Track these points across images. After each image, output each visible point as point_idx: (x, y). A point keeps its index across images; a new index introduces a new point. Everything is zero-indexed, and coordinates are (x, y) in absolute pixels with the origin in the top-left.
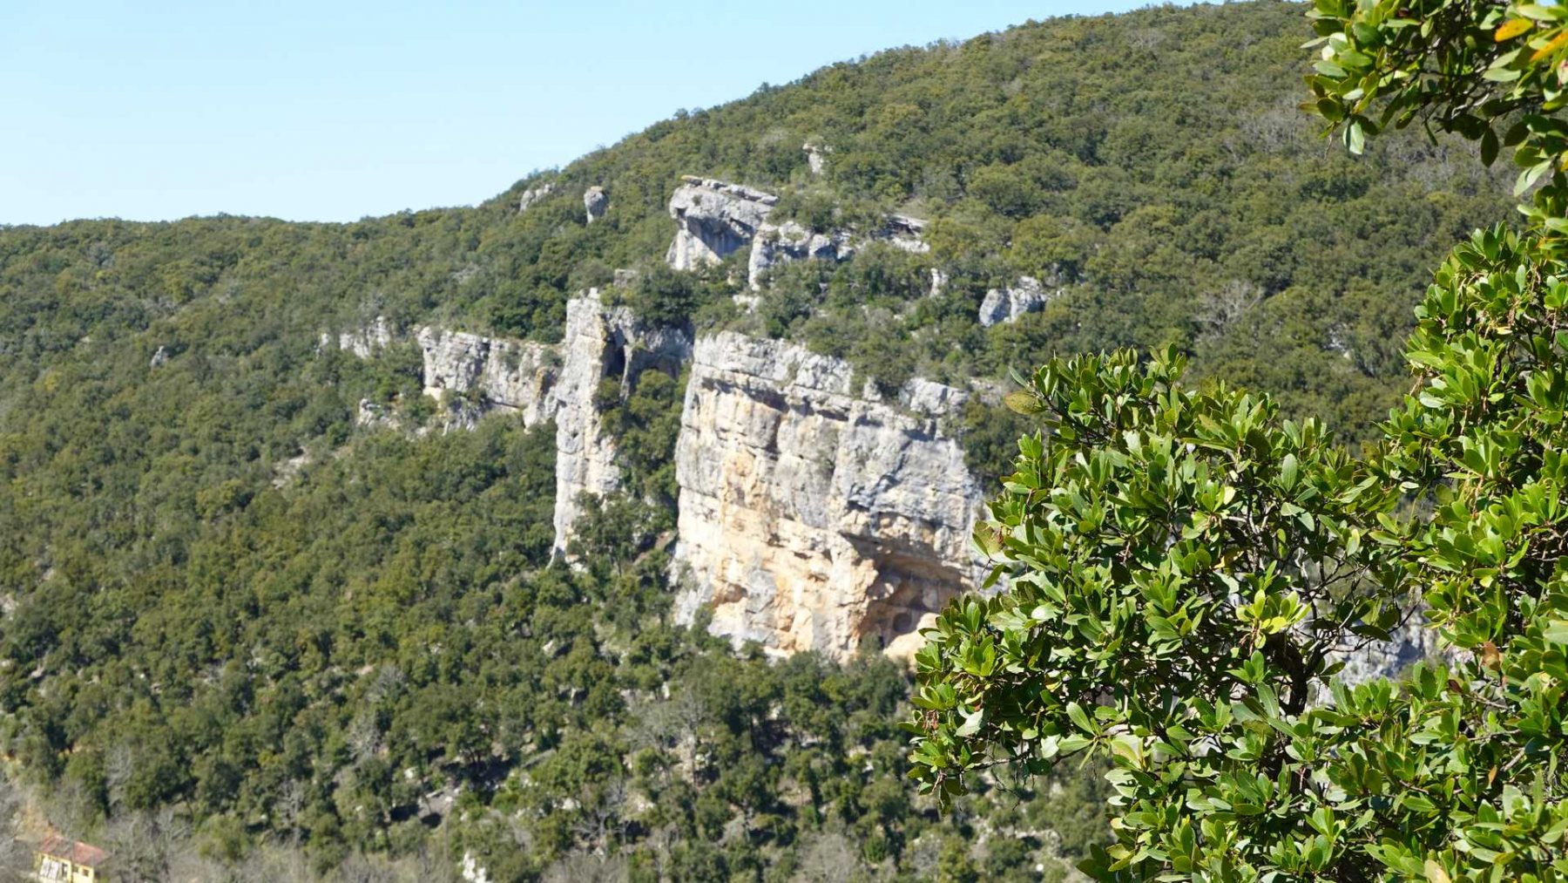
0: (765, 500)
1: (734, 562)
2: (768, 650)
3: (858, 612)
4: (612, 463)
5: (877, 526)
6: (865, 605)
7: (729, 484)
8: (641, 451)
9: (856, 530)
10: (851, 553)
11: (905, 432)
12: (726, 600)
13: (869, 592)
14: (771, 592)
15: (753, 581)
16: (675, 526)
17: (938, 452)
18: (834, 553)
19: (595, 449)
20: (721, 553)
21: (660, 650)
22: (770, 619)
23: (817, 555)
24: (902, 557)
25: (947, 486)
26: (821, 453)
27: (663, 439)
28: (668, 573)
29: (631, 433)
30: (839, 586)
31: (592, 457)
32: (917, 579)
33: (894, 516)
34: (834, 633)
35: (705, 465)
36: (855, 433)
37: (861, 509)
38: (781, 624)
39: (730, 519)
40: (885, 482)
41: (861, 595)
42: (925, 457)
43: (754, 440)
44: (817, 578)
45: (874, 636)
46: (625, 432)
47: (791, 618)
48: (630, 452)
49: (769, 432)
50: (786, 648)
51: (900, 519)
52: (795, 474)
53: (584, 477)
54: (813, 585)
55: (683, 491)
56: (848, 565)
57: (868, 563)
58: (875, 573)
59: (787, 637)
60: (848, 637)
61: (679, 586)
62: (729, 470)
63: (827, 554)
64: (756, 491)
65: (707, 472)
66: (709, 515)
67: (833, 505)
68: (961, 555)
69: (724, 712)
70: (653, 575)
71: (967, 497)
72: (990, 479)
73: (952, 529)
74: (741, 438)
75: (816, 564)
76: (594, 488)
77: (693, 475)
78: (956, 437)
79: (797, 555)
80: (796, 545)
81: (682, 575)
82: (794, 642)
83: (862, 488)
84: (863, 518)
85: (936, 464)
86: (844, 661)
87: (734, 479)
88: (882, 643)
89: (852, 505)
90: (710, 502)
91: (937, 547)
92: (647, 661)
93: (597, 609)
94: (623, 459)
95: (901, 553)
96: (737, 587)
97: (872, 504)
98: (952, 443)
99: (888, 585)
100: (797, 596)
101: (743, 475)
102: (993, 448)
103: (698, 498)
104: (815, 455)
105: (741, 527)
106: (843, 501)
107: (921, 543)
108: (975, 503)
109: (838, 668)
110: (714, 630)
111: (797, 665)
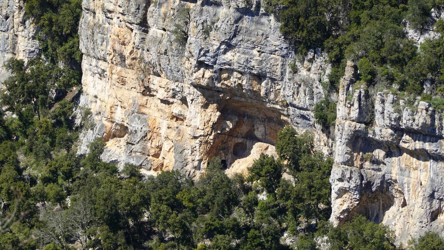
0: (140, 63)
1: (119, 108)
2: (143, 171)
3: (207, 142)
4: (34, 38)
5: (219, 79)
6: (211, 137)
7: (114, 50)
8: (54, 28)
9: (204, 82)
10: (201, 99)
11: (238, 9)
12: (114, 136)
13: (214, 127)
14: (144, 129)
15: (132, 121)
16: (79, 82)
17: (262, 24)
18: (189, 100)
19: (21, 28)
20: (111, 101)
21: (64, 173)
22: (144, 149)
23: (176, 101)
24: (238, 102)
25: (269, 49)
26: (178, 26)
27: (69, 19)
28: (74, 117)
29: (46, 16)
30: (193, 124)
31: (19, 33)
32: (250, 117)
33: (231, 71)
34: (190, 158)
35: (98, 37)
36: (202, 11)
37: (207, 67)
38: (152, 152)
39: (115, 77)
40: (223, 47)
41: (208, 129)
42: (253, 28)
43: (131, 18)
44: (178, 118)
45: (218, 160)
46: (42, 15)
47: (160, 148)
48: (47, 29)
49: (141, 12)
50: (155, 170)
51: (235, 73)
52: (160, 42)
53: (14, 48)
54: (174, 124)
55: (84, 56)
56: (199, 108)
57: (213, 107)
58: (218, 114)
59: (157, 162)
60: (200, 161)
61: (81, 126)
62: (114, 40)
63: (184, 101)
64: (133, 56)
65: (99, 42)
66: (102, 74)
67: (187, 65)
68: (280, 99)
69: (106, 216)
70: (63, 119)
71: (283, 56)
72: (300, 43)
73: (273, 80)
74: (121, 17)
75: (177, 108)
76: (21, 56)
77: (91, 45)
78: (275, 13)
79: (163, 101)
80: (161, 94)
81: (84, 119)
82: (162, 165)
83: (208, 51)
84: (208, 74)
85: (261, 32)
86: (197, 179)
87: (118, 47)
88: (225, 165)
89: (200, 64)
90: (103, 65)
91: (262, 93)
92: (55, 181)
93: (23, 144)
94: (42, 35)
95: (236, 98)
96: (122, 126)
97: (215, 63)
98: (272, 18)
99: (228, 122)
100: (163, 131)
101: (123, 44)
102: (301, 20)
103: (94, 62)
104: (173, 28)
105: (124, 83)
106: (193, 62)
107: (252, 91)
108: (289, 61)
109: (192, 183)
110: (105, 158)
111: (162, 182)
